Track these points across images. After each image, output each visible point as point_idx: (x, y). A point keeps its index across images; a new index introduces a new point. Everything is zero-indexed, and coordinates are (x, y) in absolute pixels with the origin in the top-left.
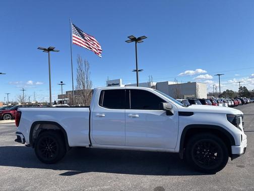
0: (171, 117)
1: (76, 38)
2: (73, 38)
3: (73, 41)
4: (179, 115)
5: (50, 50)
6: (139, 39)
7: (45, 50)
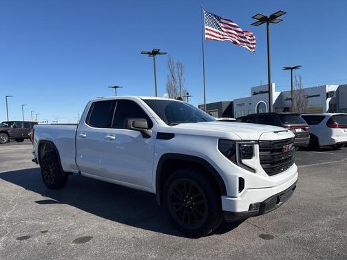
0: (147, 141)
1: (210, 30)
2: (206, 32)
3: (206, 36)
4: (157, 138)
5: (155, 53)
6: (273, 17)
7: (149, 53)
